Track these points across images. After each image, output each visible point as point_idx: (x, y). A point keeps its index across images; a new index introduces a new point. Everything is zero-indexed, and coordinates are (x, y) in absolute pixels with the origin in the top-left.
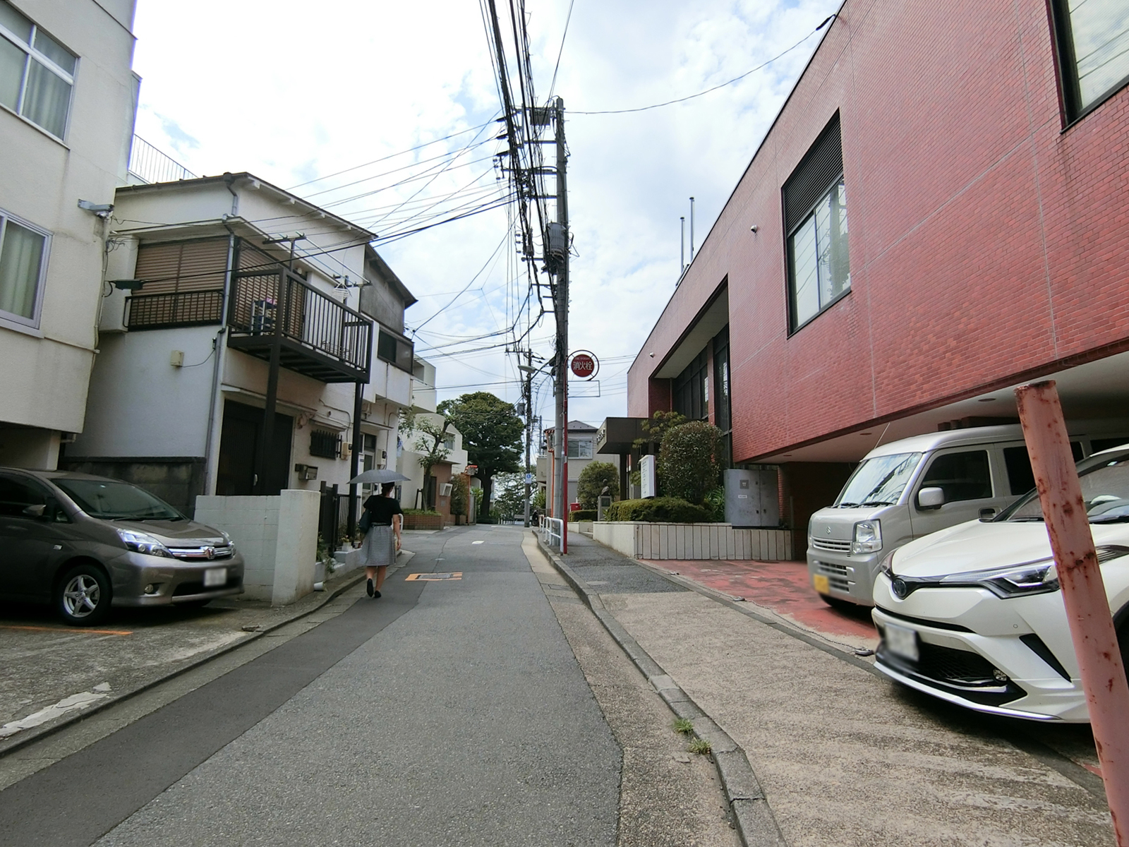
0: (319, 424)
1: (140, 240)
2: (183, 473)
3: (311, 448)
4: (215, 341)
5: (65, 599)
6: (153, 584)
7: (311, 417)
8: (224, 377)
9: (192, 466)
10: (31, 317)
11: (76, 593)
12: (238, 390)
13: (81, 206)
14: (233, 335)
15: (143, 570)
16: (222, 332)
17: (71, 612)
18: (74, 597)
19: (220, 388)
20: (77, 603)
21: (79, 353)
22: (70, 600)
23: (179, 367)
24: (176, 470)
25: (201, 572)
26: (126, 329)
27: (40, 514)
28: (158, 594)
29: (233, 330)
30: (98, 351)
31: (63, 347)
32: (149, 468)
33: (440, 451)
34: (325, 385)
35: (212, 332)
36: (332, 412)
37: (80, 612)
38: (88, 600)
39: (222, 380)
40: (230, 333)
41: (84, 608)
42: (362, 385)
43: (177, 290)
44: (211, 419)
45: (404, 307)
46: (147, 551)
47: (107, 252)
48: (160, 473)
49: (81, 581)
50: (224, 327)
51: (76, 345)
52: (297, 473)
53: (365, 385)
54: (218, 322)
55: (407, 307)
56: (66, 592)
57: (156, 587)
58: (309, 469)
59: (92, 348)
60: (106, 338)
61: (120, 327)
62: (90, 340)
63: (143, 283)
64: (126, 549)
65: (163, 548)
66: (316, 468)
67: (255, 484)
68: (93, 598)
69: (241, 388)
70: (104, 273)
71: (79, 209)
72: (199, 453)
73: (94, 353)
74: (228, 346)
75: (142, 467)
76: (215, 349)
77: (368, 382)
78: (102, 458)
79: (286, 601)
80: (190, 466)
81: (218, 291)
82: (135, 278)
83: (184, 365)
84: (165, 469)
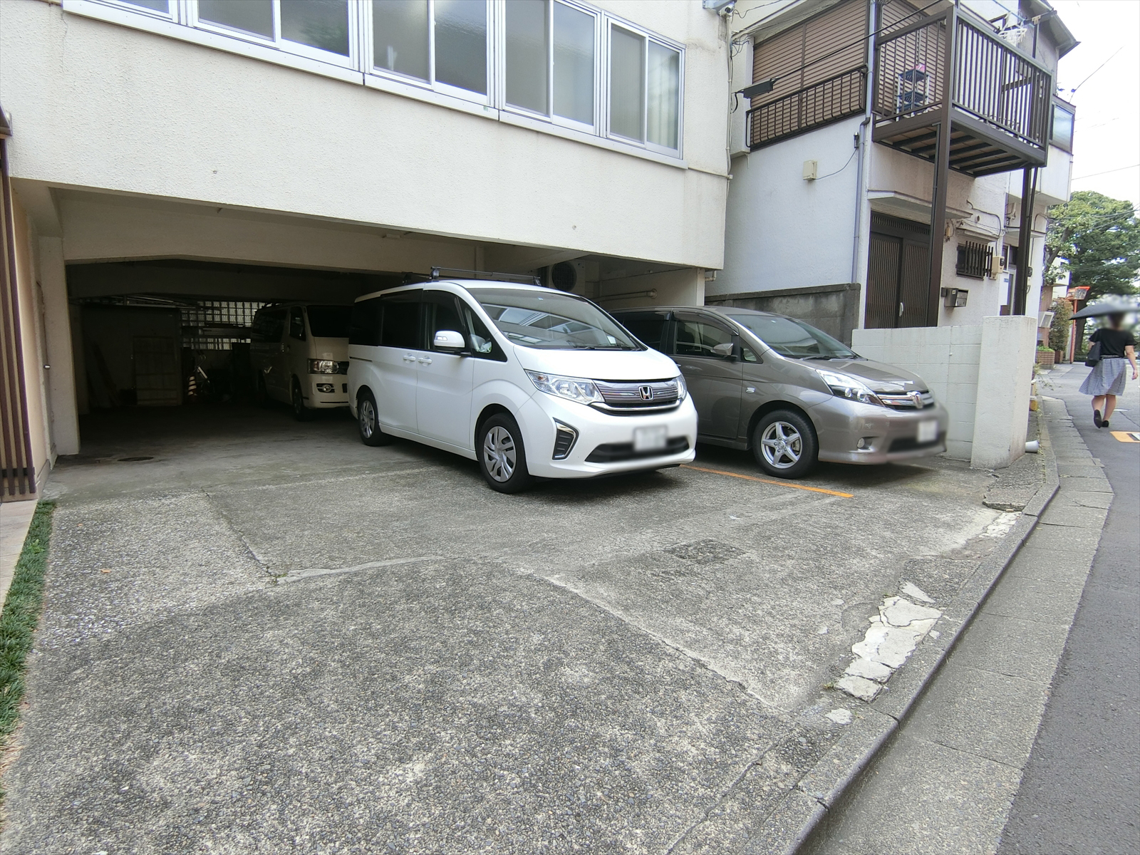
0: (968, 233)
1: (755, 39)
2: (833, 304)
3: (957, 266)
4: (857, 138)
5: (763, 446)
6: (865, 438)
7: (957, 225)
8: (870, 182)
9: (843, 295)
10: (676, 147)
11: (774, 441)
12: (892, 195)
13: (706, 7)
14: (878, 125)
15: (851, 419)
16: (865, 124)
17: (771, 462)
18: (773, 446)
19: (866, 196)
20: (777, 453)
21: (715, 181)
22: (767, 448)
23: (811, 180)
24: (824, 300)
25: (913, 424)
26: (748, 150)
27: (729, 354)
28: (871, 450)
29: (878, 118)
30: (731, 177)
31: (704, 177)
32: (792, 301)
33: (1055, 268)
34: (974, 180)
35: (853, 125)
36: (982, 217)
37: (779, 462)
38: (789, 449)
39: (868, 186)
40: (875, 122)
41: (785, 459)
42: (1033, 170)
43: (802, 85)
44: (857, 237)
45: (1058, 56)
46: (854, 397)
47: (731, 57)
48: (806, 305)
49: (778, 427)
50: (868, 116)
51: (712, 173)
52: (944, 299)
53: (1039, 169)
54: (862, 111)
55: (1061, 56)
56: (763, 439)
57: (868, 440)
58: (959, 293)
59: (726, 174)
60: (736, 160)
61: (745, 149)
62: (722, 166)
63: (774, 82)
64: (831, 394)
65: (872, 393)
66: (967, 292)
67: (900, 314)
68: (794, 449)
69: (895, 192)
70: (730, 83)
71: (704, 11)
72: (844, 279)
73: (728, 179)
74: (874, 141)
75: (785, 301)
76: (857, 148)
77: (1043, 164)
78: (741, 294)
79: (993, 463)
80: (841, 295)
81: (858, 69)
82: (753, 83)
83: (818, 176)
84: (811, 301)
